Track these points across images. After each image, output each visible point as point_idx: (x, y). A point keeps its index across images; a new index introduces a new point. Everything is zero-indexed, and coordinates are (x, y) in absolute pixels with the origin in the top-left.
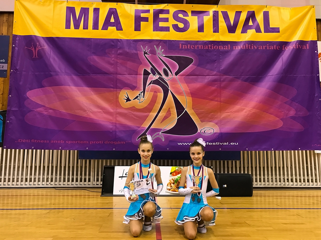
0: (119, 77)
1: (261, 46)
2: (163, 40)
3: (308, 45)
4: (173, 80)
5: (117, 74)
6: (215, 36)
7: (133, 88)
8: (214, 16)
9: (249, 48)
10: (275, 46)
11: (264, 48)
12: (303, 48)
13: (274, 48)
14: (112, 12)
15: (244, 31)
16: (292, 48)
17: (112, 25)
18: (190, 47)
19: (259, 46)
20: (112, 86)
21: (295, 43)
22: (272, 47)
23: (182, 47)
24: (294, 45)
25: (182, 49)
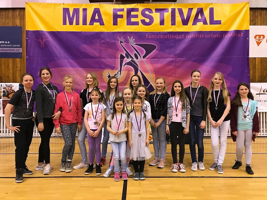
0: (103, 60)
1: (207, 35)
2: (134, 32)
3: (242, 33)
4: (142, 62)
5: (101, 58)
6: (172, 28)
7: (113, 68)
8: (172, 12)
9: (198, 37)
10: (217, 35)
11: (209, 37)
12: (238, 36)
13: (216, 36)
14: (97, 11)
15: (194, 23)
16: (230, 36)
17: (97, 21)
18: (154, 37)
19: (205, 35)
20: (98, 67)
21: (233, 32)
22: (215, 35)
23: (148, 37)
24: (232, 34)
25: (148, 39)
